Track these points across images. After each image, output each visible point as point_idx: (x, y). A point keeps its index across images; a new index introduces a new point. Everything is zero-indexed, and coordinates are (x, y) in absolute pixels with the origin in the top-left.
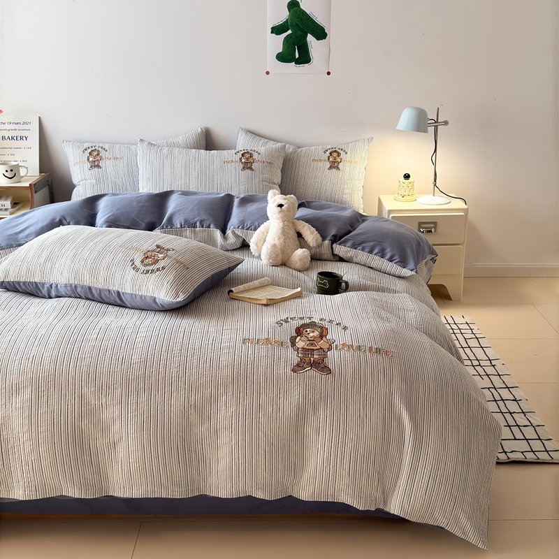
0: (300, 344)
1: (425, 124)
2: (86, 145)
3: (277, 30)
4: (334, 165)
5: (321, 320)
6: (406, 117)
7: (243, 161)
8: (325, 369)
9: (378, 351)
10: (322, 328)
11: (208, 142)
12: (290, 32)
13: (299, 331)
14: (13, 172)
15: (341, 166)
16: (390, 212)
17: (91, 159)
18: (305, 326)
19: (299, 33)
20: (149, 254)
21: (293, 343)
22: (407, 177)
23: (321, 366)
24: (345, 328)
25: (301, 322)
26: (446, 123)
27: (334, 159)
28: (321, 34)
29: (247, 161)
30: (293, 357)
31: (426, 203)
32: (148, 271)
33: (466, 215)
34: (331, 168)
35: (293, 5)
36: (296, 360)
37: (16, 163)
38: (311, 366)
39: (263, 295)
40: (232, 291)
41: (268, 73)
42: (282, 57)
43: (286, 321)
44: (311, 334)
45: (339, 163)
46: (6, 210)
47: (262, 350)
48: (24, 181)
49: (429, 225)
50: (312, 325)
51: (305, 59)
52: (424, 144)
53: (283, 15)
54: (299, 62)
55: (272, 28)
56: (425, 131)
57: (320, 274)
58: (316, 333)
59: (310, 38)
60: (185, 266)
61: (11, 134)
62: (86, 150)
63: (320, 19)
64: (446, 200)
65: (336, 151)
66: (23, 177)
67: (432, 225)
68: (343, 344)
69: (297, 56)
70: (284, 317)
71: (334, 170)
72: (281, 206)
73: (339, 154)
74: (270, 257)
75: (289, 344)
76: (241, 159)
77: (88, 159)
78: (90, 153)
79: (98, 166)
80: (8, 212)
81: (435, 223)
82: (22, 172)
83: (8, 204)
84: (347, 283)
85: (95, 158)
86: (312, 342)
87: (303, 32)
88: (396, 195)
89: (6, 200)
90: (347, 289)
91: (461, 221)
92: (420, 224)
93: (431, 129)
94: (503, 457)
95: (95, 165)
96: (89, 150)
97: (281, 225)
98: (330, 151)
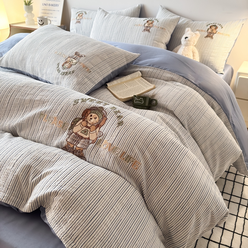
4: (210, 35)
15: (215, 35)
17: (78, 18)
21: (72, 128)
24: (120, 124)
27: (212, 30)
30: (64, 141)
34: (207, 36)
38: (73, 152)
61: (52, 3)
71: (209, 38)
73: (216, 27)
75: (68, 127)
86: (88, 128)
95: (78, 21)
96: (79, 13)
98: (211, 25)
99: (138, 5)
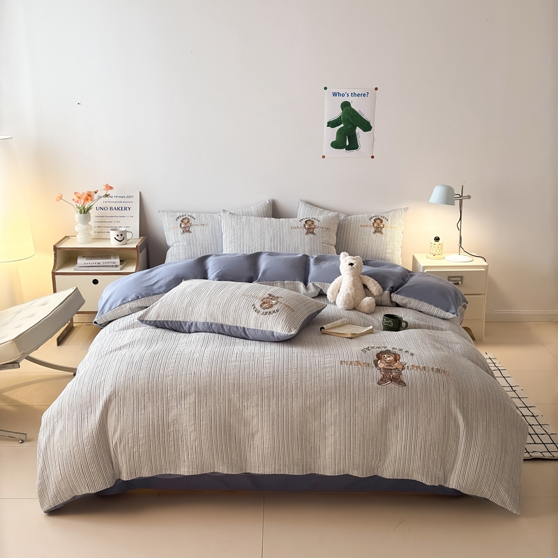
0: (381, 365)
1: (453, 198)
2: (178, 214)
3: (332, 124)
4: (378, 230)
5: (393, 348)
6: (437, 193)
7: (307, 227)
8: (402, 383)
9: (438, 370)
10: (395, 354)
11: (275, 211)
12: (342, 125)
13: (379, 356)
14: (122, 237)
15: (383, 230)
16: (424, 267)
17: (183, 226)
18: (382, 353)
19: (350, 126)
20: (265, 300)
21: (376, 365)
22: (437, 239)
23: (398, 380)
24: (412, 354)
25: (379, 350)
26: (469, 197)
27: (378, 225)
28: (367, 127)
29: (310, 227)
30: (379, 375)
31: (453, 260)
32: (266, 313)
33: (487, 271)
34: (375, 232)
35: (346, 105)
36: (380, 376)
37: (125, 229)
38: (391, 380)
39: (348, 331)
40: (323, 328)
41: (324, 157)
42: (335, 145)
43: (368, 349)
44: (388, 359)
45: (382, 228)
46: (116, 266)
47: (355, 369)
48: (129, 244)
49: (457, 278)
50: (388, 352)
51: (353, 146)
52: (451, 214)
53: (337, 113)
54: (349, 148)
55: (328, 123)
56: (453, 204)
57: (385, 315)
58: (392, 358)
59: (358, 130)
60: (291, 309)
61: (117, 205)
62: (178, 218)
63: (366, 116)
64: (470, 258)
65: (379, 219)
66: (129, 239)
67: (459, 279)
68: (412, 366)
69: (348, 144)
70: (366, 347)
71: (378, 234)
72: (351, 264)
73: (381, 221)
74: (345, 303)
75: (374, 365)
76: (304, 225)
77: (181, 226)
78: (182, 221)
79: (189, 231)
80: (119, 268)
81: (462, 277)
82: (129, 236)
83: (117, 261)
84: (406, 323)
85: (186, 225)
86: (389, 363)
87: (353, 125)
88: (428, 254)
89: (115, 258)
90: (407, 327)
91: (482, 275)
92: (449, 278)
93: (457, 202)
94: (527, 455)
95: (186, 230)
96: (181, 219)
97: (352, 279)
98: (374, 218)
99: (268, 202)
